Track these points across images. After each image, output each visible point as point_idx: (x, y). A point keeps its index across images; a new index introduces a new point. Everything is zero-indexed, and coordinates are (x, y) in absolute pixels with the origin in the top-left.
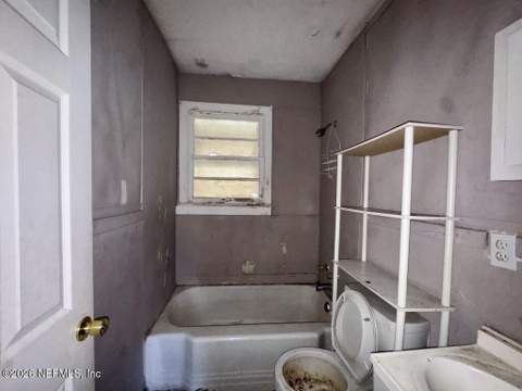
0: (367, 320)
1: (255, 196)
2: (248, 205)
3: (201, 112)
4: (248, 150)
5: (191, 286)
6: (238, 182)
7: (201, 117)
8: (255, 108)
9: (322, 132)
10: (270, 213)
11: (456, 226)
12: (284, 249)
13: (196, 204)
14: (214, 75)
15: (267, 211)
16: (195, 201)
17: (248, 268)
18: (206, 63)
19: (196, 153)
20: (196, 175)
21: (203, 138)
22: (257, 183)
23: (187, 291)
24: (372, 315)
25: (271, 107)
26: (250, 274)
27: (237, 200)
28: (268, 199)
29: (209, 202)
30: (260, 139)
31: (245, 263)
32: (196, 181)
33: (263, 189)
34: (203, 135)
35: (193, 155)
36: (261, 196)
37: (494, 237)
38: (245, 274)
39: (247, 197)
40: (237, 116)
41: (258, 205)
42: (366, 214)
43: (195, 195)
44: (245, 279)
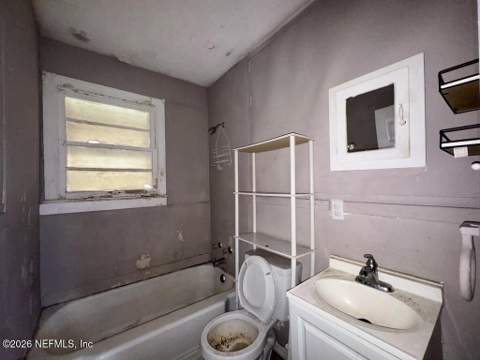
0: (268, 274)
1: (148, 187)
2: (142, 196)
3: (76, 91)
4: (139, 140)
5: (66, 303)
6: (127, 173)
7: (75, 97)
8: (148, 98)
9: (213, 130)
10: (165, 204)
11: (316, 199)
12: (181, 236)
13: (70, 200)
14: (93, 52)
15: (163, 201)
16: (68, 196)
17: (143, 263)
18: (88, 37)
19: (68, 139)
20: (69, 165)
21: (79, 122)
22: (150, 174)
23: (61, 311)
24: (271, 269)
25: (164, 101)
26: (146, 269)
27: (127, 192)
28: (162, 190)
29: (91, 197)
30: (152, 130)
31: (140, 258)
32: (69, 173)
33: (157, 180)
34: (80, 118)
35: (65, 142)
36: (155, 187)
37: (333, 203)
38: (140, 270)
39: (139, 188)
40: (125, 103)
41: (153, 196)
42: (254, 195)
43: (69, 190)
44: (140, 275)
